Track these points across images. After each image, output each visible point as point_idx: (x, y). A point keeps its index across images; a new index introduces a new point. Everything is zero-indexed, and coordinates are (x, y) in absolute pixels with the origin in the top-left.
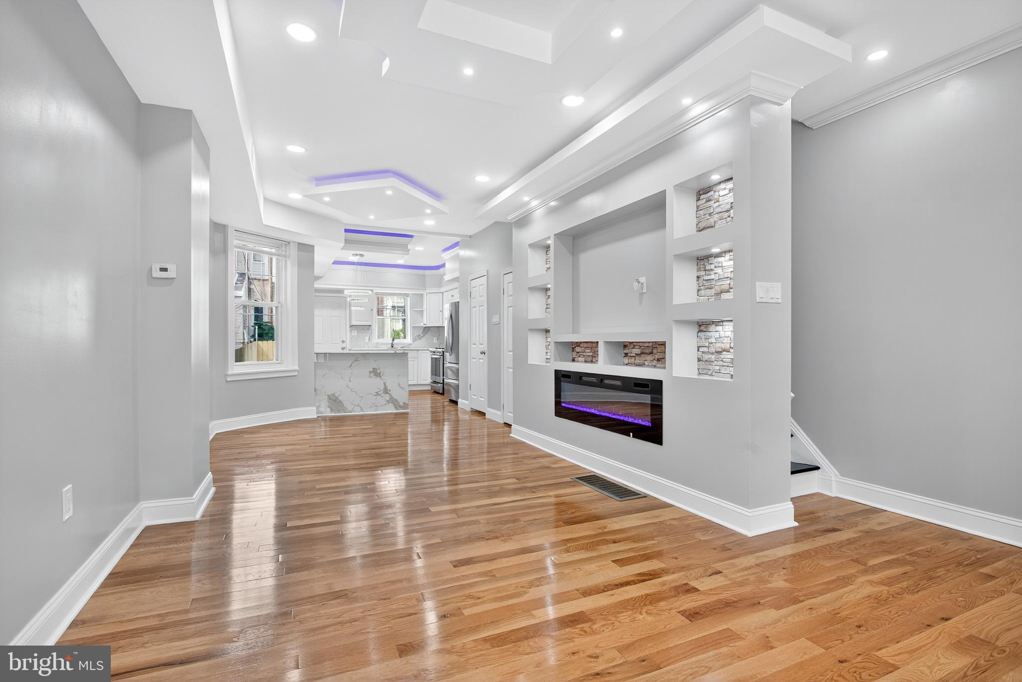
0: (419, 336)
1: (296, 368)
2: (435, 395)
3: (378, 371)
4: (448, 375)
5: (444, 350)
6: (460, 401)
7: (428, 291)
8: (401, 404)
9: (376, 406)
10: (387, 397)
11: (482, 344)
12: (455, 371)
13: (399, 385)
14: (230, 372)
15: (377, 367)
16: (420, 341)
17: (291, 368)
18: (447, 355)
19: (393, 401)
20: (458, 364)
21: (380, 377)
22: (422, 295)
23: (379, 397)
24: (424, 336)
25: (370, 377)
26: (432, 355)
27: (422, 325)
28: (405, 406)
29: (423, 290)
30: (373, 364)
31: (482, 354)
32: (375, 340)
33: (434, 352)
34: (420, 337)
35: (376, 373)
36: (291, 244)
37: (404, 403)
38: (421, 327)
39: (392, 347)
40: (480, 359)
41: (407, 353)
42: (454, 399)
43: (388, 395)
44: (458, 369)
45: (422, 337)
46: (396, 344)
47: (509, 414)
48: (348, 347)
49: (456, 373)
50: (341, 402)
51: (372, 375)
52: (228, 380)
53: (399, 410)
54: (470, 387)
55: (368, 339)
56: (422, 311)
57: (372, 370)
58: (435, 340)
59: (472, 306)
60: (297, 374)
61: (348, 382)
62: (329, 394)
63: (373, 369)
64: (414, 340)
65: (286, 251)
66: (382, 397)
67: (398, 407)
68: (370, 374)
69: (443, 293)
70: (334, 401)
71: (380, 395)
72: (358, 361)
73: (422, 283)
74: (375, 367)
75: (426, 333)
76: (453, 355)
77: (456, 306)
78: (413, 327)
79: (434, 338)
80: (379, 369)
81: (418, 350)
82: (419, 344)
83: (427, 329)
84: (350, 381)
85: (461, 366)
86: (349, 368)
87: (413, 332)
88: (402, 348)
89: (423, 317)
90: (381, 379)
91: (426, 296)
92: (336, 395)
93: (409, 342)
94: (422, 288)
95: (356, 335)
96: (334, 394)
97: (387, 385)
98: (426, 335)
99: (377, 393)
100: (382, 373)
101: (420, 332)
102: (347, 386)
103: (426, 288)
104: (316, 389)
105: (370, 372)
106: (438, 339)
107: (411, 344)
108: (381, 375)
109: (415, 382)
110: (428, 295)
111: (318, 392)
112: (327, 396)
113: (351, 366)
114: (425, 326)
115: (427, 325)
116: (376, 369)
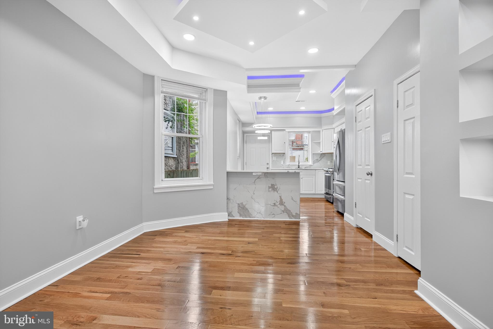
0: (317, 160)
1: (212, 183)
2: (327, 204)
3: (276, 187)
4: (337, 191)
5: (333, 170)
6: (345, 214)
7: (323, 128)
8: (294, 214)
9: (274, 214)
10: (282, 208)
11: (368, 165)
12: (343, 188)
13: (292, 199)
14: (156, 186)
15: (274, 184)
16: (318, 163)
17: (208, 183)
18: (336, 174)
19: (287, 211)
20: (345, 182)
21: (277, 192)
22: (319, 131)
23: (275, 207)
24: (321, 159)
25: (269, 191)
26: (325, 173)
27: (319, 152)
28: (298, 216)
29: (320, 127)
30: (271, 181)
31: (368, 175)
32: (288, 162)
33: (327, 171)
34: (317, 161)
35: (273, 188)
36: (208, 90)
37: (296, 213)
38: (318, 154)
39: (299, 167)
40: (366, 179)
41: (299, 173)
42: (341, 211)
43: (283, 206)
44: (344, 187)
45: (320, 161)
46: (301, 165)
47: (405, 249)
48: (271, 168)
49: (343, 189)
50: (247, 209)
51: (270, 190)
52: (155, 192)
53: (292, 219)
54: (356, 205)
55: (283, 163)
56: (320, 142)
57: (270, 186)
58: (329, 163)
59: (358, 130)
60: (212, 188)
61: (253, 194)
62: (239, 203)
63: (272, 185)
64: (314, 162)
65: (205, 96)
66: (278, 207)
67: (291, 216)
68: (269, 189)
69: (334, 128)
70: (242, 208)
71: (277, 206)
72: (260, 178)
73: (319, 122)
74: (272, 183)
76: (341, 174)
77: (342, 133)
78: (313, 154)
79: (328, 161)
80: (276, 185)
81: (315, 170)
82: (317, 165)
83: (323, 155)
85: (347, 185)
86: (254, 183)
87: (313, 157)
88: (305, 168)
89: (320, 147)
90: (278, 193)
91: (322, 131)
92: (244, 204)
93: (311, 164)
94: (319, 126)
95: (276, 159)
96: (242, 203)
97: (282, 198)
98: (323, 159)
99: (274, 204)
100: (278, 188)
101: (318, 157)
102: (252, 197)
103: (322, 126)
104: (230, 199)
105: (269, 188)
106: (331, 162)
107: (312, 165)
108: (278, 190)
109: (313, 192)
110: (323, 131)
111: (231, 201)
112: (237, 205)
113: (254, 182)
114: (321, 153)
115: (322, 152)
116: (274, 185)
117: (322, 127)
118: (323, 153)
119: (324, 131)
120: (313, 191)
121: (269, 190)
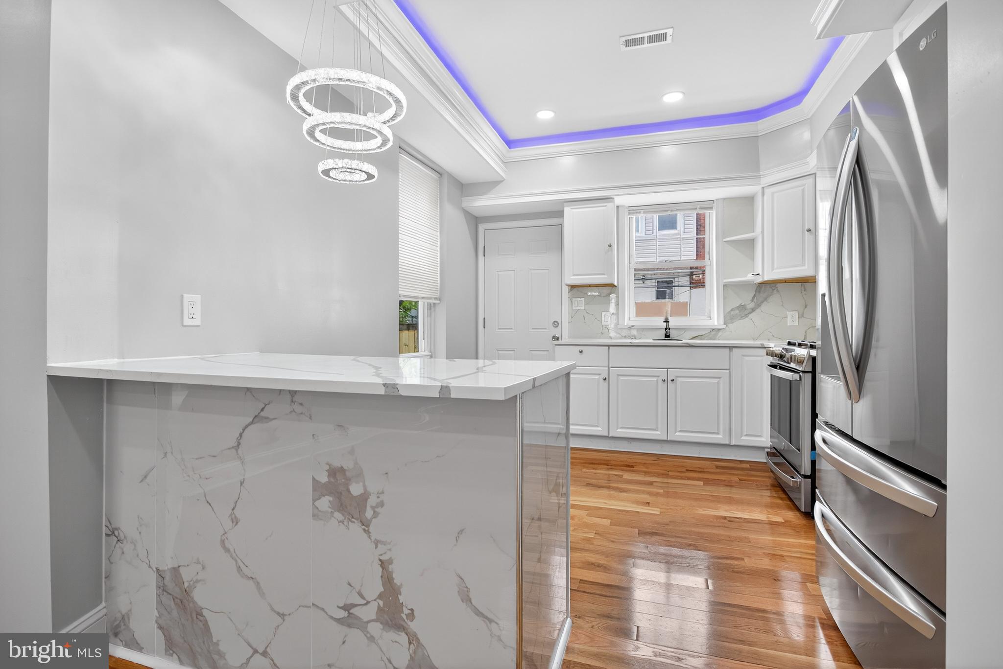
0: (742, 307)
3: (356, 489)
5: (813, 353)
7: (765, 181)
15: (348, 464)
16: (748, 319)
21: (365, 524)
22: (751, 196)
23: (354, 633)
24: (758, 306)
25: (317, 514)
26: (773, 366)
27: (750, 277)
29: (752, 179)
30: (330, 447)
33: (781, 357)
34: (743, 312)
35: (341, 495)
38: (745, 285)
43: (403, 637)
45: (753, 310)
46: (675, 328)
48: (565, 338)
50: (202, 613)
51: (325, 503)
55: (608, 318)
56: (752, 239)
57: (325, 477)
58: (792, 319)
61: (228, 524)
62: (164, 566)
63: (334, 472)
64: (729, 318)
66: (372, 638)
68: (316, 498)
70: (179, 604)
71: (363, 625)
72: (267, 419)
73: (750, 158)
74: (337, 464)
75: (766, 299)
78: (725, 286)
79: (789, 314)
80: (360, 475)
81: (731, 348)
82: (742, 331)
83: (765, 289)
84: (235, 521)
86: (233, 451)
87: (724, 298)
88: (694, 338)
89: (753, 258)
90: (367, 532)
91: (763, 194)
92: (187, 575)
93: (716, 324)
94: (751, 174)
95: (583, 308)
96: (176, 571)
97: (397, 581)
98: (764, 307)
99: (347, 608)
100: (372, 501)
101: (746, 299)
102: (223, 542)
103: (761, 173)
104: (122, 536)
105: (319, 489)
106: (801, 316)
107: (719, 330)
108: (369, 514)
109: (720, 436)
110: (766, 190)
111: (127, 547)
112: (153, 577)
113: (233, 443)
114: (759, 279)
115: (763, 277)
116: (342, 470)
117: (759, 177)
118: (766, 279)
119: (768, 191)
120: (718, 433)
121: (317, 503)
